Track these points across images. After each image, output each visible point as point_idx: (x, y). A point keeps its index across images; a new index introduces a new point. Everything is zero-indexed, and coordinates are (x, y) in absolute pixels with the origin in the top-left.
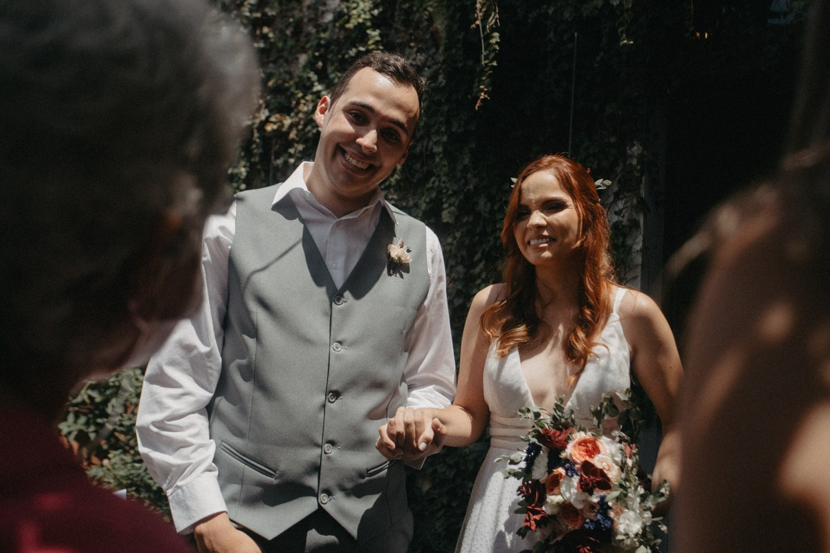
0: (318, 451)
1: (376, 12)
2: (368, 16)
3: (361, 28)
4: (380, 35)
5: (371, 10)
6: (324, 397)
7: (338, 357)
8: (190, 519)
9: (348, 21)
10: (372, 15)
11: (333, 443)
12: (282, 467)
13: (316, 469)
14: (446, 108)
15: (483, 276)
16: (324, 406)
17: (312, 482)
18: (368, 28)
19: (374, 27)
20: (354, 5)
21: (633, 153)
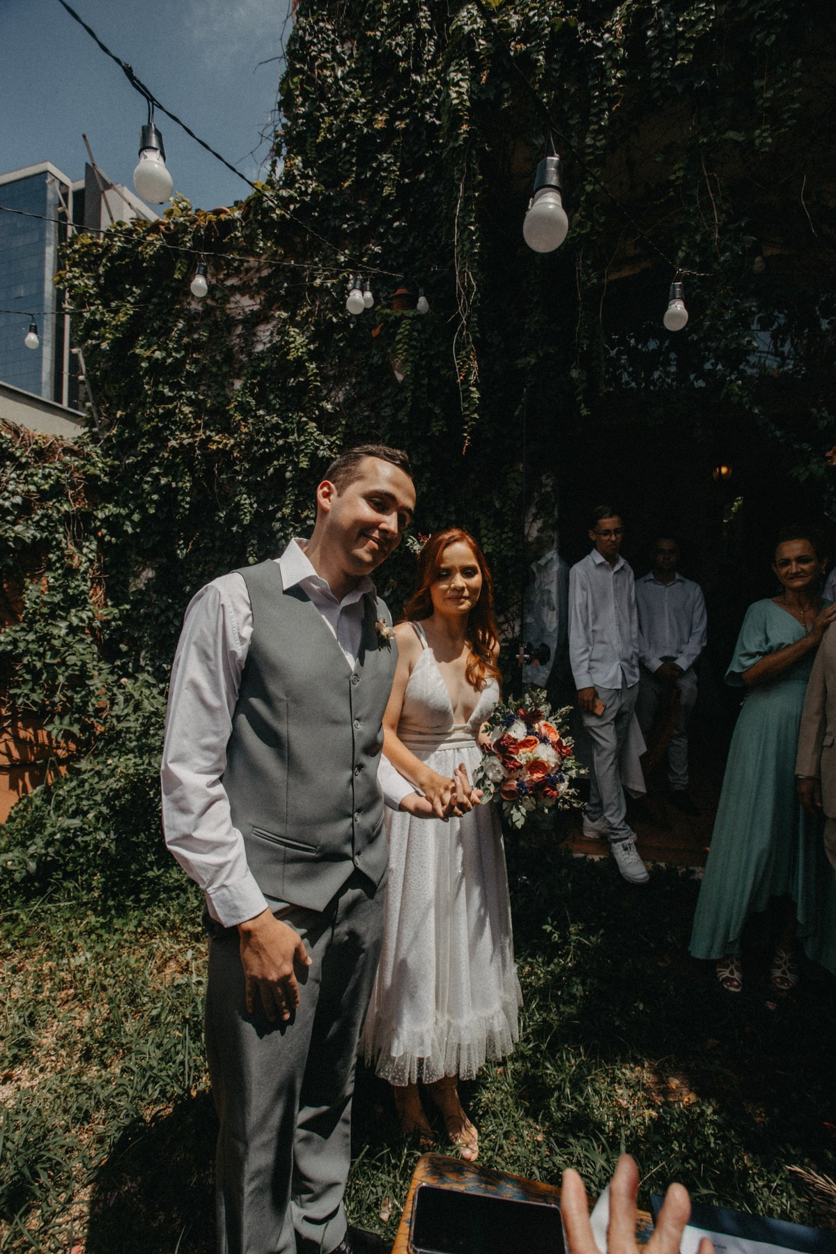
0: (350, 820)
1: (312, 347)
2: (304, 350)
3: (299, 360)
4: (317, 368)
5: (309, 344)
6: (351, 773)
7: (360, 734)
8: (240, 918)
9: (288, 353)
10: (309, 349)
11: (359, 810)
12: (322, 841)
13: (349, 837)
14: (407, 443)
16: (351, 780)
17: (347, 848)
18: (306, 361)
19: (311, 360)
20: (292, 339)
21: (548, 483)
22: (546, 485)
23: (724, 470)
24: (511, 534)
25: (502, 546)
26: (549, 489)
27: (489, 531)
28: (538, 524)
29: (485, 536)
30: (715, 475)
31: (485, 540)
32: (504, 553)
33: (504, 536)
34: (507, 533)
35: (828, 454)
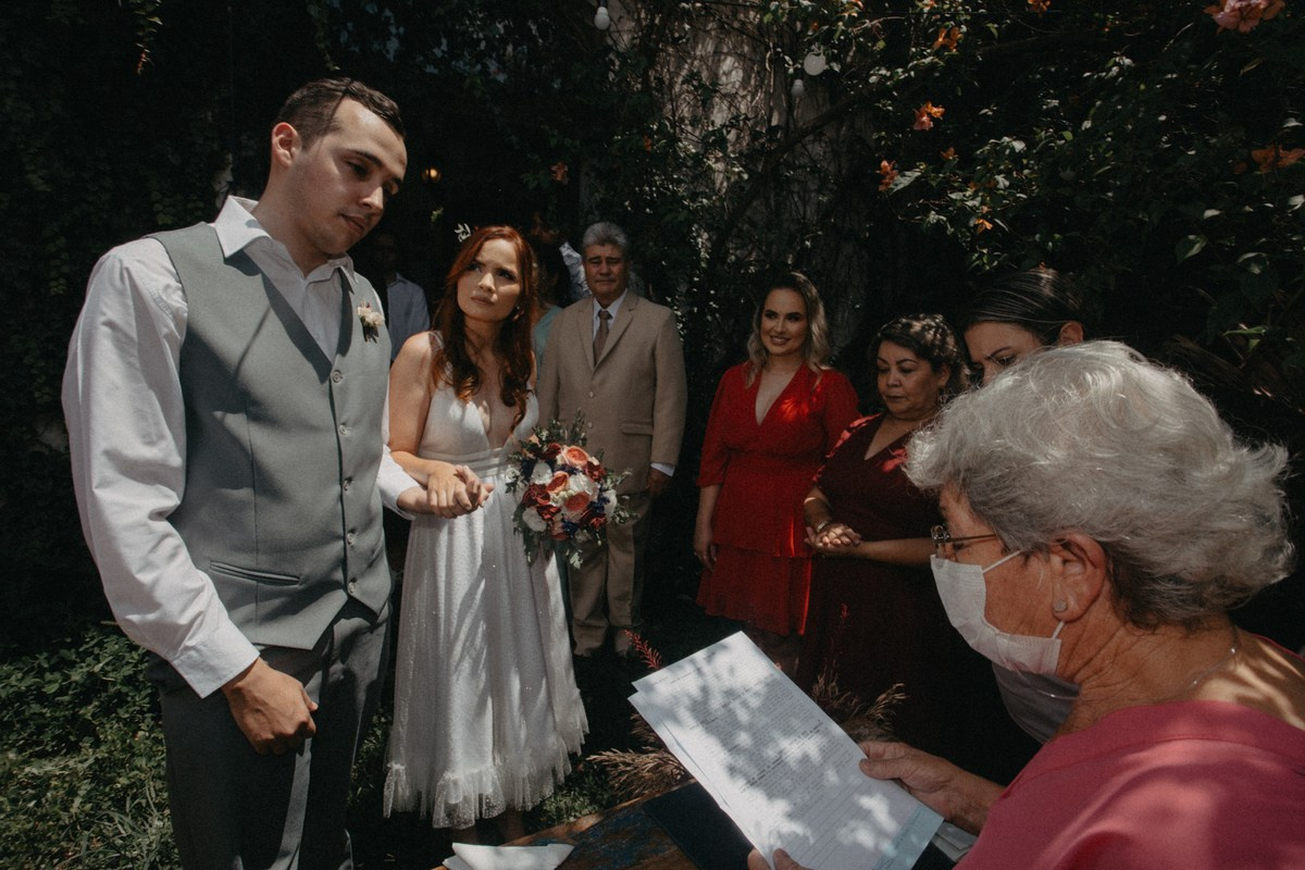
0: (342, 543)
6: (338, 488)
7: (348, 440)
8: (221, 679)
11: (352, 531)
12: (306, 570)
13: (343, 562)
16: (341, 496)
17: (339, 575)
21: (251, 145)
22: (248, 148)
23: (433, 173)
24: (201, 205)
25: (189, 219)
26: (251, 153)
30: (423, 178)
31: (158, 207)
33: (190, 206)
34: (194, 201)
35: (554, 168)
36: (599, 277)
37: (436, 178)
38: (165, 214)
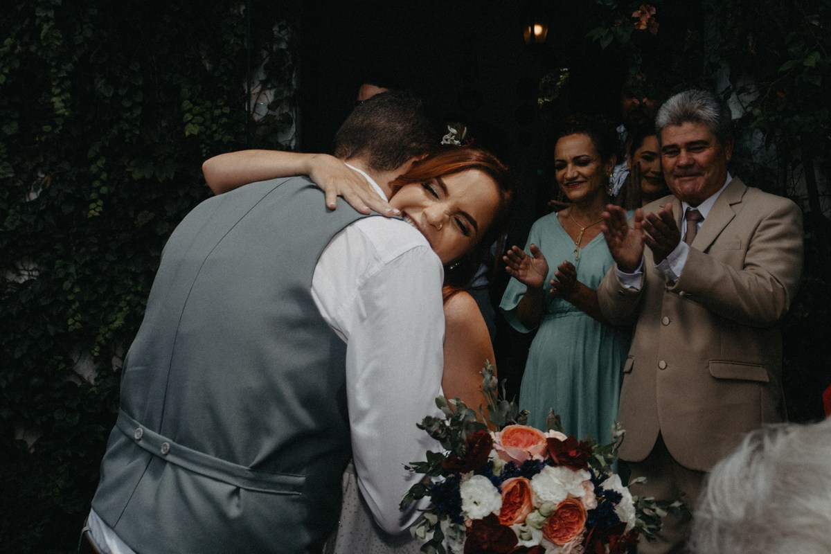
15: (104, 176)
21: (282, 36)
22: (280, 40)
23: (538, 30)
24: (227, 110)
25: (214, 127)
26: (283, 46)
27: (195, 104)
28: (269, 97)
29: (190, 111)
30: (527, 36)
31: (188, 117)
32: (217, 137)
33: (217, 112)
34: (221, 107)
35: (635, 15)
36: (678, 171)
37: (542, 35)
38: (193, 124)
